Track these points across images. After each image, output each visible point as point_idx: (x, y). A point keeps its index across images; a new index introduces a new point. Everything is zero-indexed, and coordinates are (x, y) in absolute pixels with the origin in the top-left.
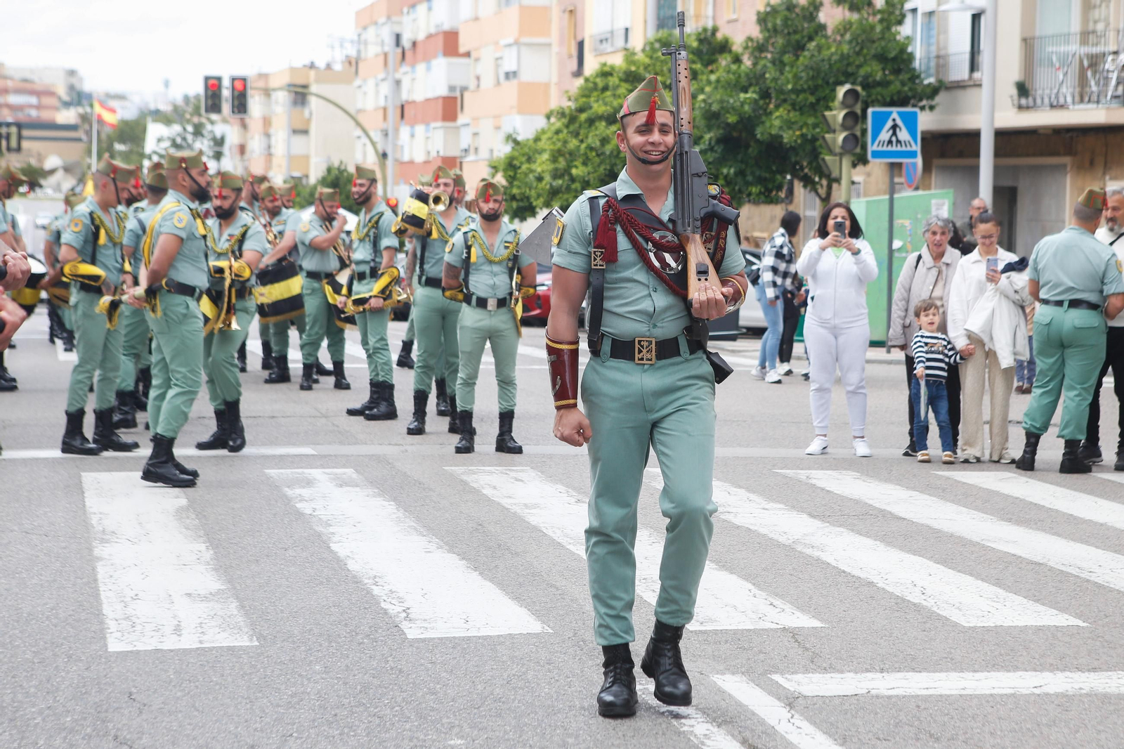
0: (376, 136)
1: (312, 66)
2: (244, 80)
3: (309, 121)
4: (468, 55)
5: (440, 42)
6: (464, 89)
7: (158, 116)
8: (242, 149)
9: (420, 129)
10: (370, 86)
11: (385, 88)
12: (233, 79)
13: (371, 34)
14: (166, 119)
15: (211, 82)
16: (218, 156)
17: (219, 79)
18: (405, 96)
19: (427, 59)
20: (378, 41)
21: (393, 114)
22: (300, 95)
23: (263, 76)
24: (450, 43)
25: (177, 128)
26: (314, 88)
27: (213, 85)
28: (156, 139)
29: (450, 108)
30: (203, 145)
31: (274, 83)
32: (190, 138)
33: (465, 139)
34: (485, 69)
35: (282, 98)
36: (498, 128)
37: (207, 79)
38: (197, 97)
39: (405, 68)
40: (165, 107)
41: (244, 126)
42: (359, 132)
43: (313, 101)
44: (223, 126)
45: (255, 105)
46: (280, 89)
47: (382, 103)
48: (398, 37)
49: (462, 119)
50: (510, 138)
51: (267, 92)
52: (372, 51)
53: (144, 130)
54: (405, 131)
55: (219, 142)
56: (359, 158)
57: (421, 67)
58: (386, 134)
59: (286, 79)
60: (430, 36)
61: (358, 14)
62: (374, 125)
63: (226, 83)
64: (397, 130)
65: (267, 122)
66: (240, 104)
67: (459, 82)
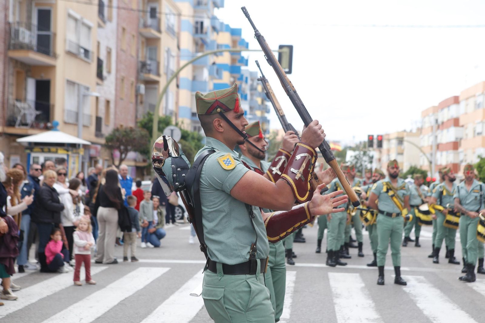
0: (429, 156)
1: (405, 131)
2: (381, 136)
3: (403, 150)
4: (463, 126)
5: (452, 122)
6: (461, 139)
7: (351, 148)
8: (380, 160)
9: (444, 153)
10: (426, 137)
11: (432, 139)
12: (378, 136)
13: (427, 119)
14: (353, 149)
15: (370, 137)
16: (371, 162)
17: (373, 136)
18: (439, 141)
19: (448, 127)
20: (429, 121)
21: (434, 148)
22: (400, 141)
23: (388, 135)
24: (456, 122)
25: (357, 153)
26: (406, 139)
27: (371, 138)
28: (350, 156)
29: (456, 145)
30: (366, 158)
31: (392, 137)
32: (362, 156)
33: (461, 157)
34: (469, 131)
35: (394, 142)
36: (474, 153)
37: (369, 136)
38: (365, 142)
39: (439, 131)
40: (353, 145)
41: (380, 152)
42: (421, 154)
43: (405, 144)
44: (374, 152)
45: (385, 145)
46: (394, 139)
47: (430, 143)
48: (437, 121)
49: (460, 150)
50: (479, 157)
51: (389, 140)
52: (427, 125)
53: (346, 153)
54: (439, 154)
55: (372, 158)
56: (421, 163)
57: (445, 131)
58: (431, 155)
59: (395, 136)
60: (448, 120)
61: (423, 112)
62: (428, 151)
63: (375, 137)
64: (436, 154)
65: (389, 151)
66: (380, 145)
67: (459, 136)
